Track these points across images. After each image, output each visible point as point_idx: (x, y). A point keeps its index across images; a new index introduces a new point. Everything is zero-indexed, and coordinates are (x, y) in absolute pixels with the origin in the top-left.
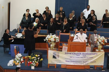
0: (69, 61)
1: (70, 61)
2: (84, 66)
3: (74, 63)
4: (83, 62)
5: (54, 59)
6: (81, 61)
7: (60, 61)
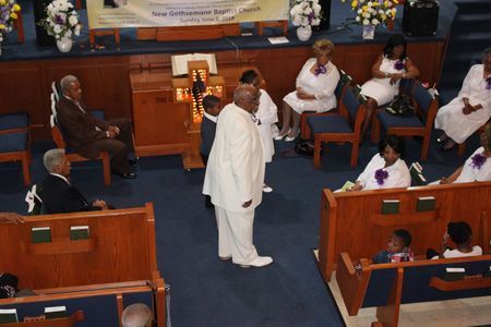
0: (165, 15)
1: (168, 11)
2: (220, 26)
3: (185, 17)
4: (216, 12)
5: (110, 10)
6: (208, 10)
7: (131, 16)
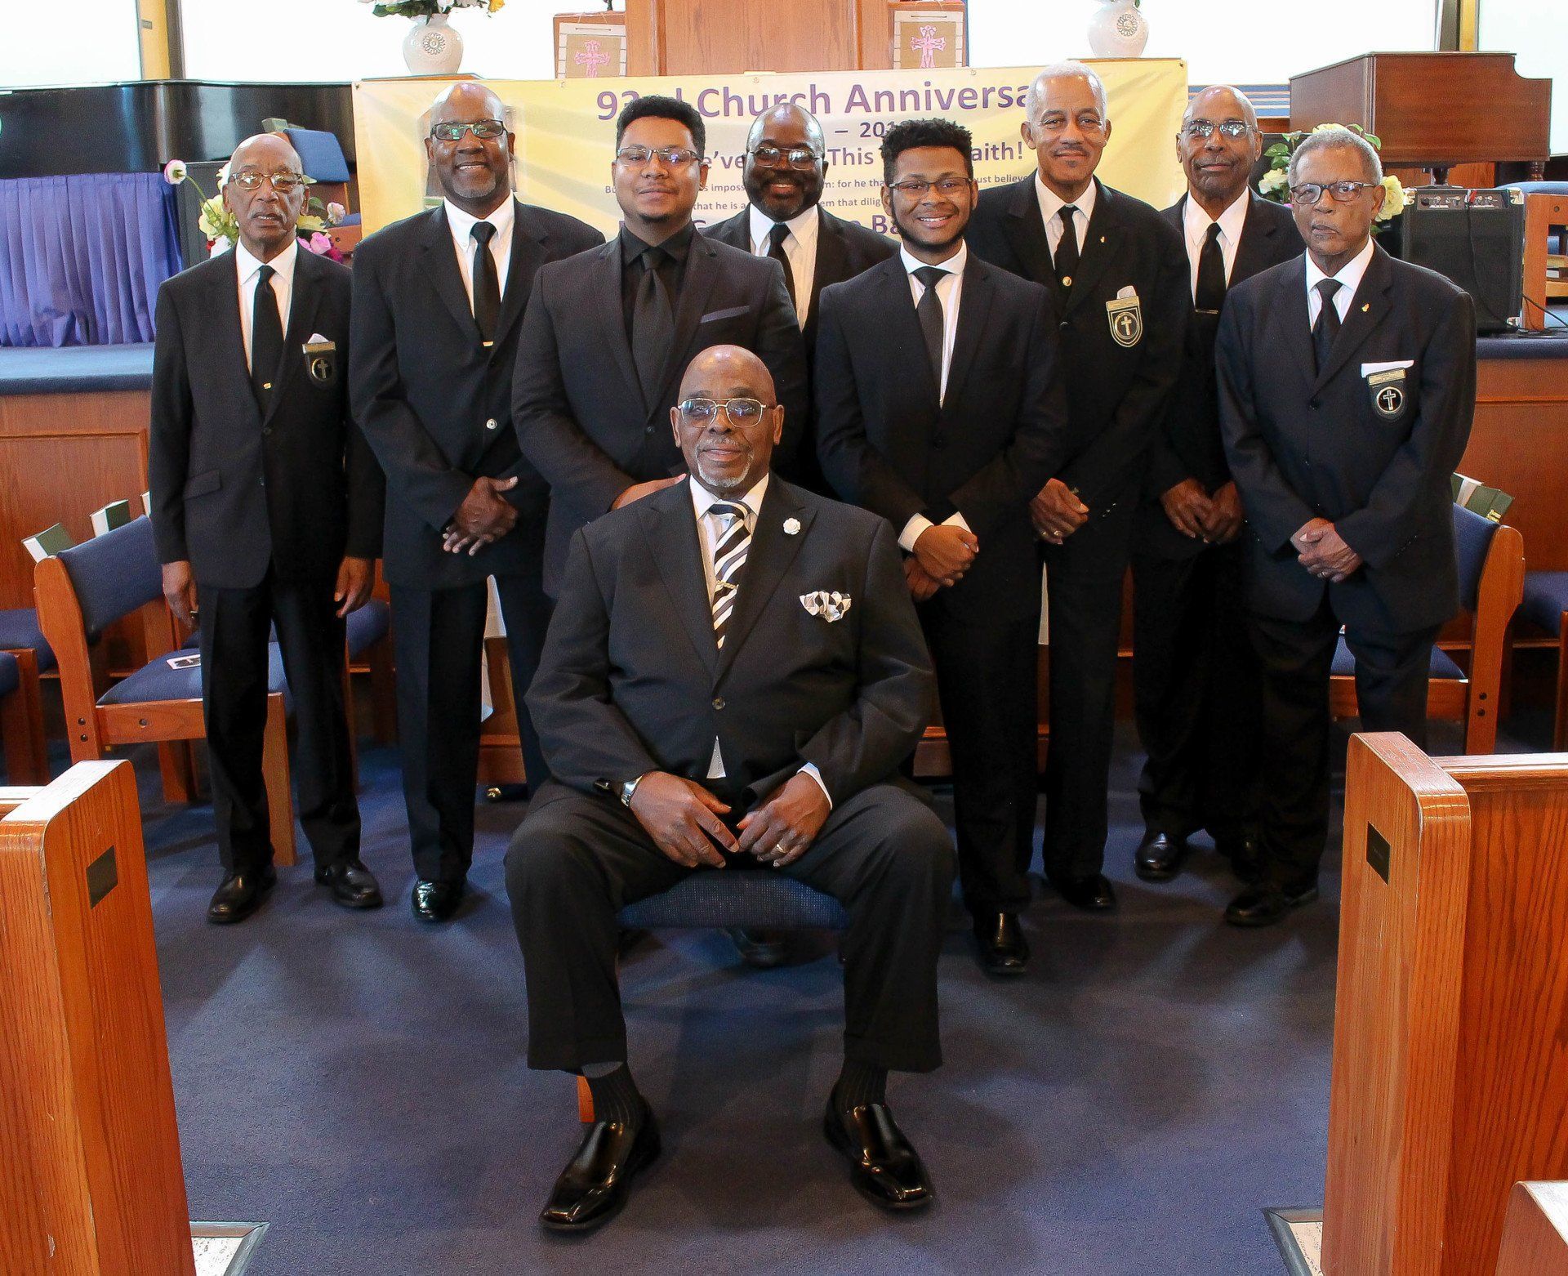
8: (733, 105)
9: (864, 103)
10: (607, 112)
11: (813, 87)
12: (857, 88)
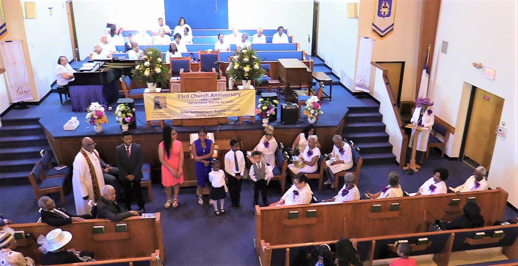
8: (196, 96)
9: (213, 96)
10: (179, 97)
11: (206, 94)
12: (212, 94)
